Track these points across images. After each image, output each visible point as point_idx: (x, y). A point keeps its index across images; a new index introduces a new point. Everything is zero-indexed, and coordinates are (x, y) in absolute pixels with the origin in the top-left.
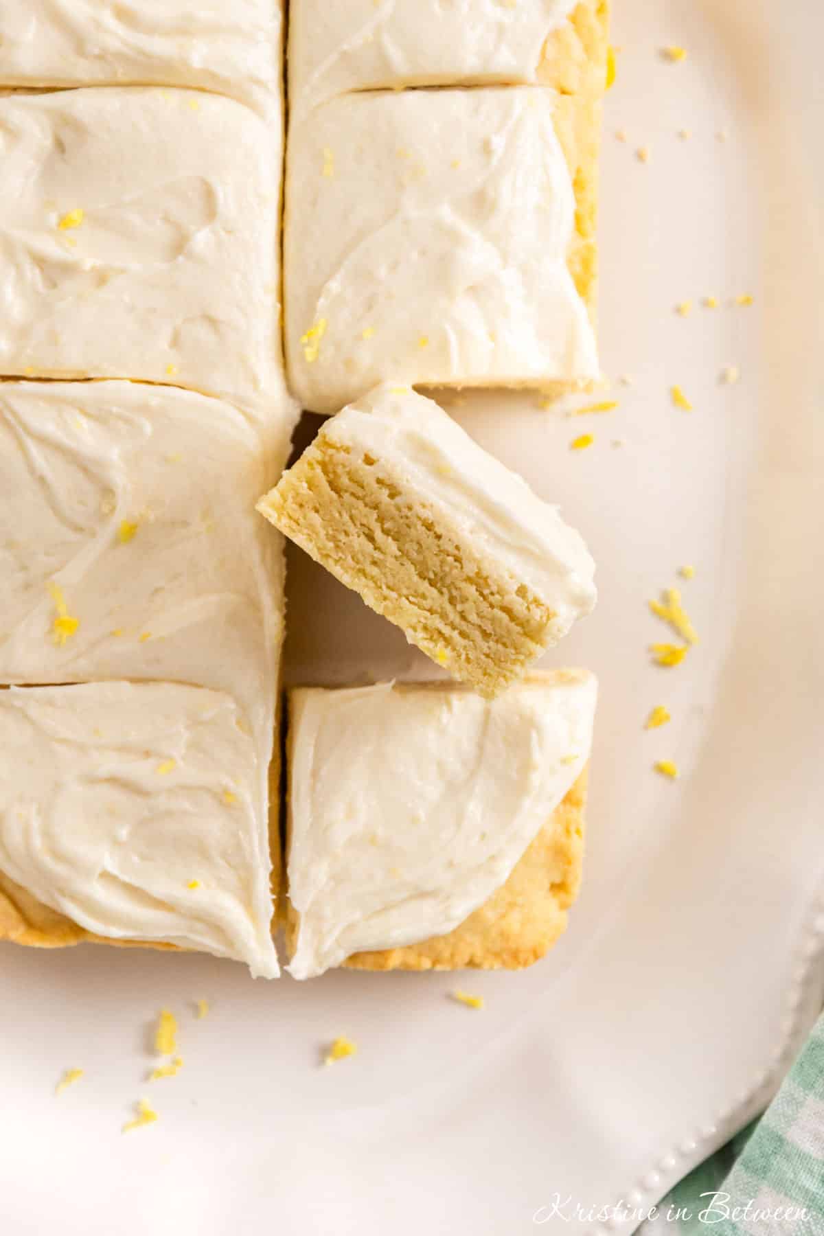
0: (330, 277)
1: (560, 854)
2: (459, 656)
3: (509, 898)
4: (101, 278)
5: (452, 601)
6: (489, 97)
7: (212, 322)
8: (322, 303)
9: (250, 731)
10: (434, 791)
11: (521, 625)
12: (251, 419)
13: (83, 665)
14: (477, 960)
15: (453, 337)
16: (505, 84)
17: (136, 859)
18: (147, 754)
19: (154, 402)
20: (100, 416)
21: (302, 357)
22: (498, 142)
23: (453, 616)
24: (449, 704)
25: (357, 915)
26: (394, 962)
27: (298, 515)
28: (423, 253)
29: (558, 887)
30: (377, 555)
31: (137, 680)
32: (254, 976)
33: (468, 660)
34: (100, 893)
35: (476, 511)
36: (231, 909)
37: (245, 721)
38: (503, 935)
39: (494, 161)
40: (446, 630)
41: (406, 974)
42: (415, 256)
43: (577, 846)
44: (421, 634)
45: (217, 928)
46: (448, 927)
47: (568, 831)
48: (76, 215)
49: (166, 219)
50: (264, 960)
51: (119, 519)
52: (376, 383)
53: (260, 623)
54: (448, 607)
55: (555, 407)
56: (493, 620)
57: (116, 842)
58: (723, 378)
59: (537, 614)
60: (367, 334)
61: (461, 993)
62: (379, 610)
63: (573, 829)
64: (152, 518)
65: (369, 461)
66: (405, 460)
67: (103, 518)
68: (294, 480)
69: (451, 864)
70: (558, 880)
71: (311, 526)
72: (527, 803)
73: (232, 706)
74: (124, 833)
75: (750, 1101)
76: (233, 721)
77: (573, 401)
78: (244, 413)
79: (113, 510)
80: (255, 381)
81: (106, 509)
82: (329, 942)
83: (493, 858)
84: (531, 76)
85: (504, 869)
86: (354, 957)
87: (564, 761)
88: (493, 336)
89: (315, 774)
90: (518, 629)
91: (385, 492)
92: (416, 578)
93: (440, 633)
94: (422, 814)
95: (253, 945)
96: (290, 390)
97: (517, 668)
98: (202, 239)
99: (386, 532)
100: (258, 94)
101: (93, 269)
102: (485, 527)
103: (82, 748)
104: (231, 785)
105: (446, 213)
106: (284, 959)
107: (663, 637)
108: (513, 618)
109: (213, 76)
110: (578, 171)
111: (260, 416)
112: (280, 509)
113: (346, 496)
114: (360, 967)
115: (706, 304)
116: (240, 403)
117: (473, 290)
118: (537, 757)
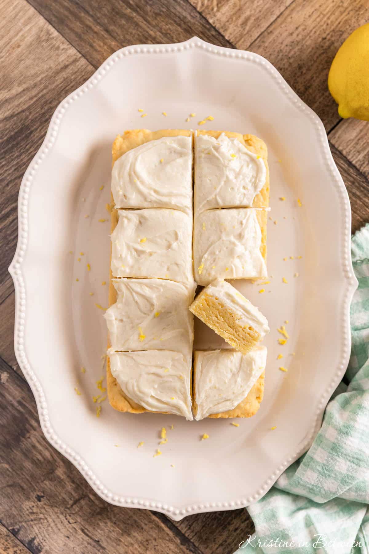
0: (205, 253)
1: (259, 390)
2: (237, 345)
3: (246, 401)
4: (151, 254)
5: (236, 332)
6: (242, 211)
7: (177, 264)
8: (203, 260)
9: (186, 362)
10: (230, 376)
11: (252, 337)
12: (186, 288)
13: (146, 346)
14: (239, 416)
15: (234, 268)
16: (245, 207)
17: (159, 392)
18: (162, 367)
19: (164, 284)
20: (151, 287)
21: (198, 273)
22: (244, 222)
23: (236, 335)
24: (233, 355)
25: (211, 406)
26: (219, 416)
27: (200, 311)
28: (227, 248)
29: (258, 398)
30: (218, 321)
31: (159, 350)
32: (187, 420)
33: (240, 346)
34: (150, 400)
35: (242, 311)
36: (181, 404)
37: (185, 359)
38: (245, 410)
39: (243, 226)
40: (235, 339)
41: (222, 419)
42: (225, 249)
43: (263, 388)
44: (228, 340)
45: (179, 409)
46: (233, 408)
47: (260, 385)
48: (145, 239)
49: (166, 240)
50: (189, 416)
51: (155, 311)
52: (216, 279)
53: (189, 336)
54: (235, 333)
55: (256, 283)
56: (246, 336)
57: (154, 388)
58: (295, 275)
59: (256, 335)
60: (214, 268)
61: (234, 423)
62: (218, 334)
63: (261, 384)
64: (163, 311)
65: (216, 299)
66: (225, 298)
67: (151, 311)
68: (199, 304)
69: (234, 393)
70: (258, 396)
71: (202, 314)
72: (252, 378)
73: (182, 356)
74: (156, 386)
75: (304, 449)
76: (182, 359)
77: (259, 282)
78: (185, 286)
79: (154, 309)
80: (187, 279)
81: (152, 309)
82: (205, 412)
83: (243, 391)
84: (251, 205)
85: (246, 394)
86: (210, 415)
87: (260, 368)
88: (243, 268)
89: (201, 372)
90: (252, 338)
91: (220, 306)
92: (227, 327)
93: (233, 339)
94: (227, 382)
95: (187, 412)
96: (195, 281)
97: (251, 347)
98: (175, 245)
99: (221, 316)
100: (187, 210)
101: (149, 252)
102: (244, 315)
103: (146, 366)
104: (182, 375)
105: (232, 239)
106: (194, 416)
107: (281, 339)
108: (250, 336)
109: (177, 206)
110: (262, 228)
111: (189, 286)
112: (195, 310)
113: (211, 307)
114: (211, 417)
115: (291, 258)
116: (184, 284)
117: (238, 257)
118: (254, 367)
